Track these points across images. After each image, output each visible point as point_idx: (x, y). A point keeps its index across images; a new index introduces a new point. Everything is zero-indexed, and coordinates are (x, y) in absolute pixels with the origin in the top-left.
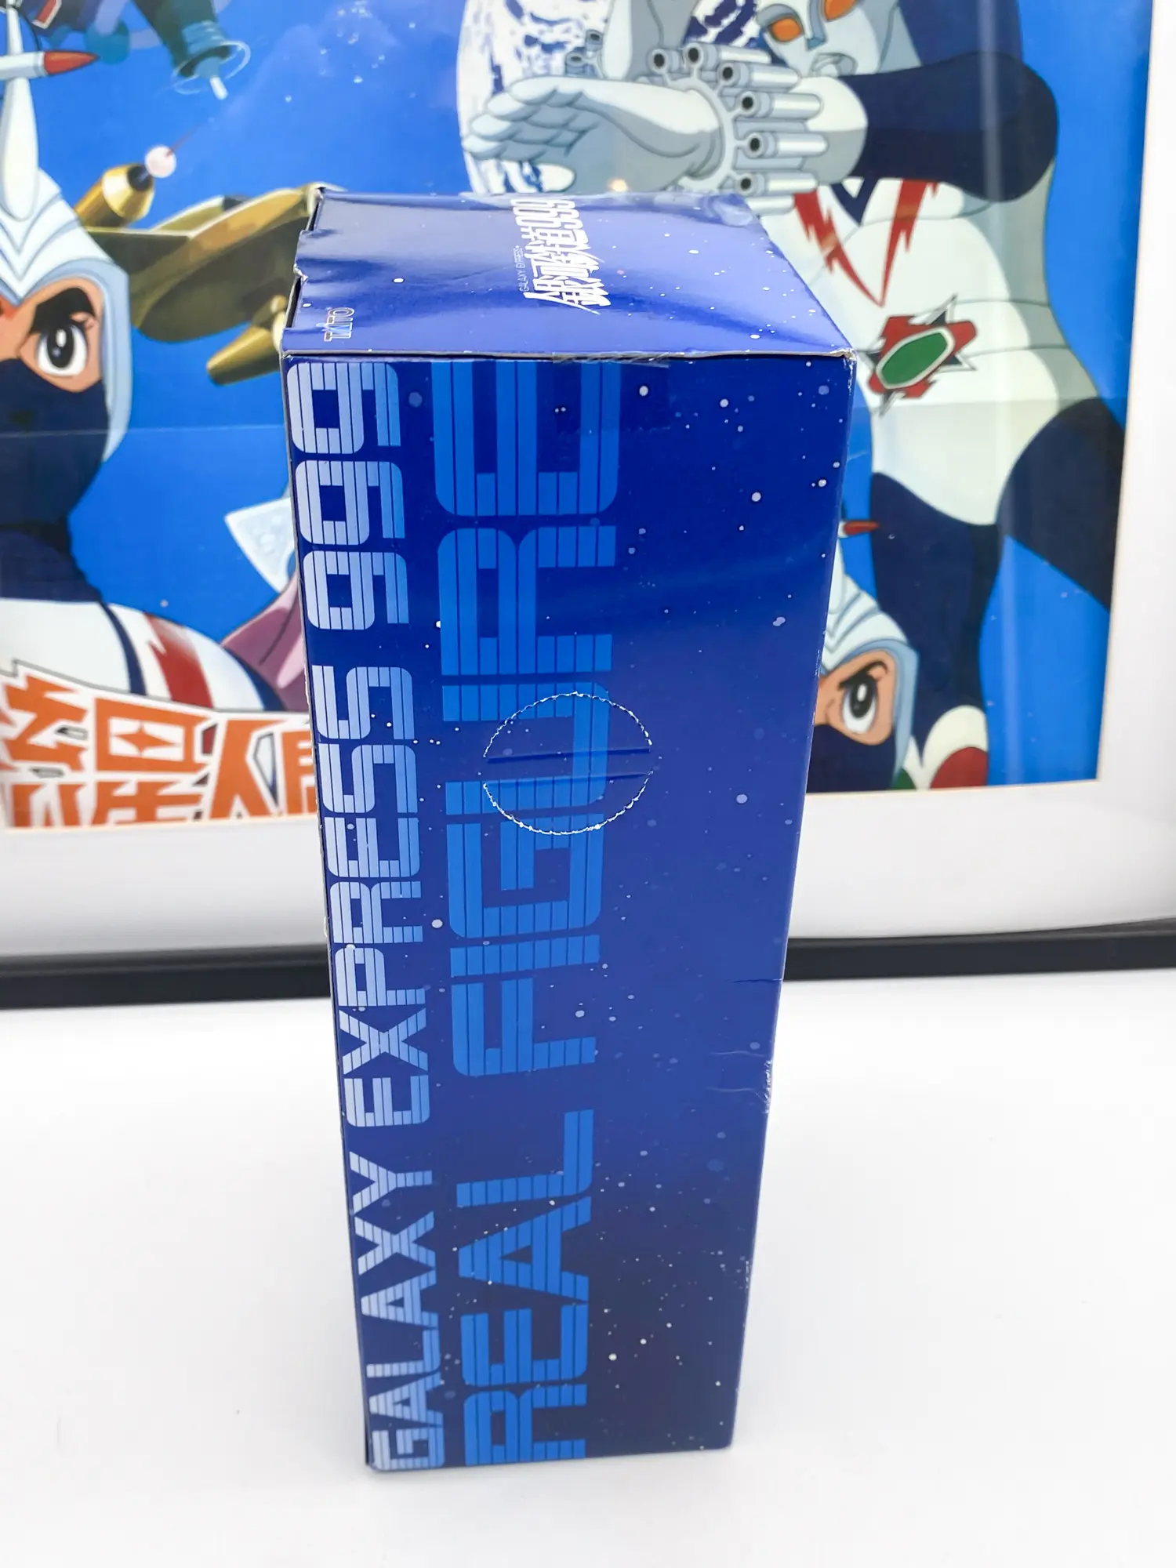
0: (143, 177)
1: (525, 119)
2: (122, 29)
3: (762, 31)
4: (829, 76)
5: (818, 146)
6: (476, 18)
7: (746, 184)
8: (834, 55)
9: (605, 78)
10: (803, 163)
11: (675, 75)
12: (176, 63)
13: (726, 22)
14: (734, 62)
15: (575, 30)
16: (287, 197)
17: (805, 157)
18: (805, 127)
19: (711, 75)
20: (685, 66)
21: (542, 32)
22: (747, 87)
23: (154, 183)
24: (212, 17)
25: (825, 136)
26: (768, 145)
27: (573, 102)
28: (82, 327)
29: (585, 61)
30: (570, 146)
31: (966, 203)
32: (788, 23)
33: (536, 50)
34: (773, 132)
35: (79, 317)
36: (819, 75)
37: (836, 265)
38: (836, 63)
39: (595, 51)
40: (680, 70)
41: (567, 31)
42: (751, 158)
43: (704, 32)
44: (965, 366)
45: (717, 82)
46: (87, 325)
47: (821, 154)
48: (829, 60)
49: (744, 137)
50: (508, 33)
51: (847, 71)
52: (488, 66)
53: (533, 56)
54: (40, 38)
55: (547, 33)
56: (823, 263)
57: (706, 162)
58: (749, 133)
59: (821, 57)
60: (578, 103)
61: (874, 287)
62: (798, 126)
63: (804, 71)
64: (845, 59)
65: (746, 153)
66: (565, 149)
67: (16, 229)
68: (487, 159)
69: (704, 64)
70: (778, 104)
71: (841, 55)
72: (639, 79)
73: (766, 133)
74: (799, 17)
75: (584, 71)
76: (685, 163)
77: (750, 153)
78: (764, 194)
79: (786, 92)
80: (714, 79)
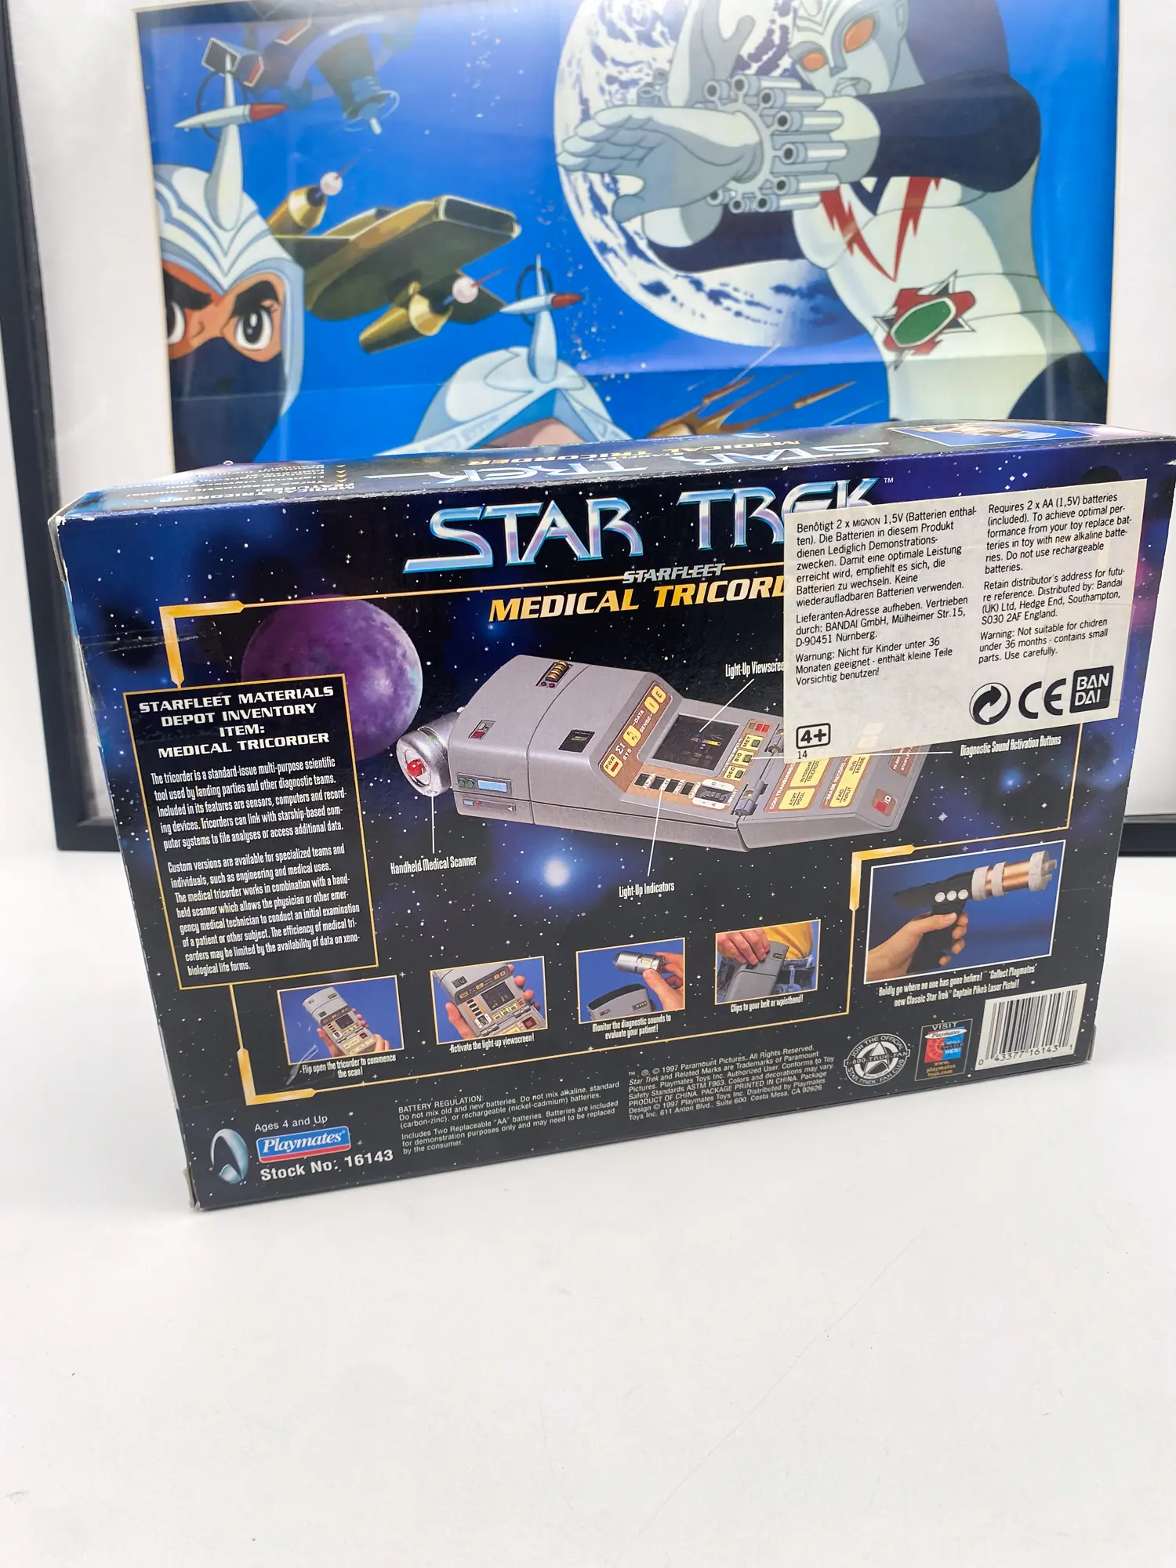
0: (318, 196)
1: (607, 140)
2: (307, 84)
3: (793, 64)
4: (849, 96)
5: (841, 152)
6: (569, 64)
7: (781, 185)
8: (852, 79)
9: (670, 106)
10: (827, 167)
11: (724, 101)
12: (345, 108)
13: (765, 58)
14: (771, 88)
15: (646, 70)
16: (426, 206)
17: (829, 161)
18: (830, 137)
19: (754, 100)
20: (732, 93)
21: (621, 73)
22: (783, 108)
23: (326, 199)
24: (372, 73)
25: (845, 144)
26: (799, 154)
27: (645, 125)
28: (268, 310)
29: (654, 93)
30: (642, 160)
31: (964, 194)
32: (816, 55)
33: (615, 87)
34: (802, 143)
35: (267, 303)
36: (841, 96)
37: (856, 248)
38: (853, 85)
39: (661, 85)
40: (728, 99)
41: (640, 71)
42: (784, 163)
43: (749, 67)
44: (967, 328)
45: (758, 105)
46: (273, 309)
47: (844, 158)
48: (849, 83)
49: (780, 148)
50: (594, 74)
51: (863, 91)
52: (576, 99)
53: (613, 91)
54: (248, 94)
55: (624, 73)
56: (844, 246)
57: (749, 169)
58: (784, 144)
59: (842, 81)
60: (649, 126)
61: (888, 265)
62: (824, 137)
63: (829, 93)
64: (862, 83)
65: (781, 160)
66: (637, 162)
67: (225, 237)
68: (576, 171)
69: (748, 91)
70: (807, 121)
71: (860, 79)
72: (696, 106)
73: (798, 144)
74: (824, 50)
75: (653, 102)
76: (733, 170)
77: (785, 161)
78: (796, 193)
79: (814, 111)
80: (756, 103)
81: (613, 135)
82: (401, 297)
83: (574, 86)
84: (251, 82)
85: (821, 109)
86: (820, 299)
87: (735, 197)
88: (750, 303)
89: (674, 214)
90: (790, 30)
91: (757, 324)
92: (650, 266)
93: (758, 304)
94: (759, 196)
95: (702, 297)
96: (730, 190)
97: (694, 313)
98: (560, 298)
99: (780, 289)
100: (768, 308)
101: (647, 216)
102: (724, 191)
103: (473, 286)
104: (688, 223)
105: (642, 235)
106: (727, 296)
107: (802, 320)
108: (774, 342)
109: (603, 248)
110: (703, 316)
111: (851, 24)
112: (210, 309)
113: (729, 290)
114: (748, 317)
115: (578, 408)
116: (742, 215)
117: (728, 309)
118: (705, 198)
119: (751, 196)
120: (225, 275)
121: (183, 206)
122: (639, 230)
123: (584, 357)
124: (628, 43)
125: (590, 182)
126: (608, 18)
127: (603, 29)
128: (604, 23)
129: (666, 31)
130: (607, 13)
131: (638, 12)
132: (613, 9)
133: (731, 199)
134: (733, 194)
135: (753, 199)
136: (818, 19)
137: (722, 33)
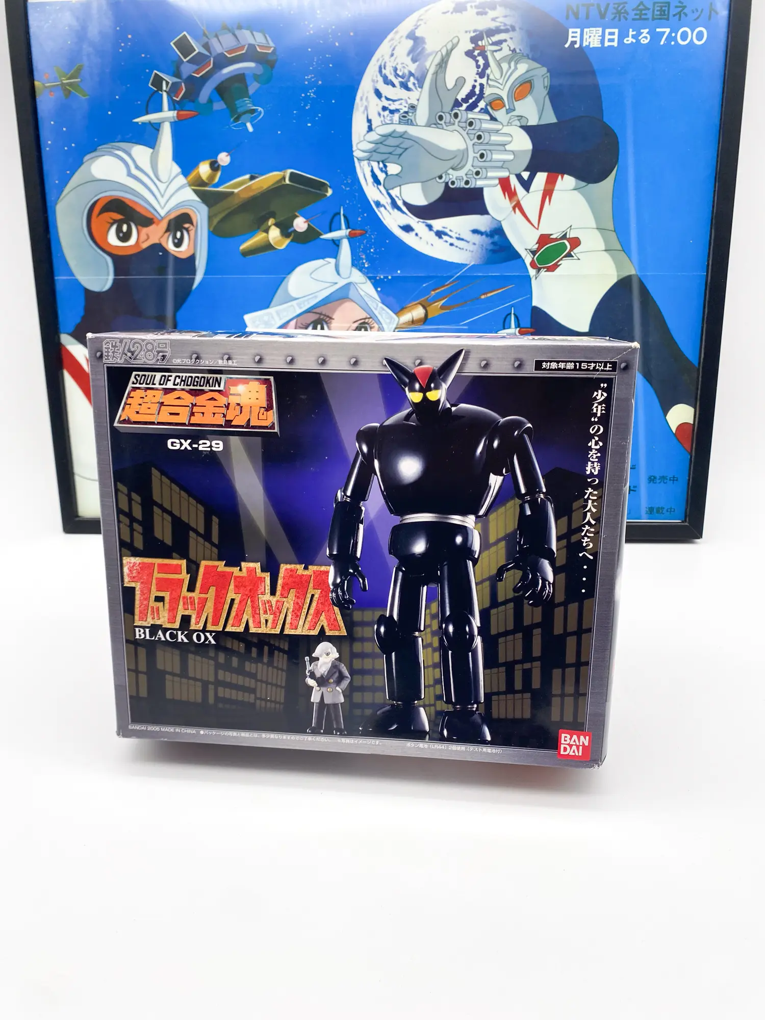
0: (216, 165)
1: (381, 143)
2: (210, 101)
3: (486, 105)
4: (516, 125)
5: (511, 157)
6: (361, 99)
7: (478, 173)
8: (518, 116)
9: (417, 125)
10: (503, 165)
11: (447, 124)
12: (232, 116)
13: (471, 101)
14: (474, 119)
15: (404, 104)
16: (278, 175)
17: (504, 161)
18: (505, 148)
20: (452, 120)
21: (390, 105)
22: (479, 130)
23: (221, 168)
25: (513, 152)
26: (488, 157)
27: (403, 136)
28: (187, 230)
29: (408, 117)
30: (400, 155)
31: (576, 184)
32: (499, 102)
33: (387, 112)
34: (490, 150)
35: (186, 226)
36: (511, 125)
37: (517, 210)
38: (518, 120)
39: (413, 113)
40: (450, 123)
41: (401, 104)
42: (481, 162)
44: (575, 258)
45: (466, 127)
46: (190, 229)
47: (512, 160)
48: (516, 118)
50: (375, 105)
51: (524, 124)
52: (365, 120)
53: (386, 115)
54: (176, 104)
55: (392, 105)
56: (511, 209)
57: (460, 163)
58: (480, 151)
59: (512, 117)
60: (404, 136)
61: (535, 221)
62: (502, 148)
63: (505, 123)
64: (523, 118)
65: (478, 159)
66: (398, 156)
67: (162, 187)
68: (363, 160)
69: (460, 120)
70: (493, 138)
71: (522, 116)
72: (432, 126)
73: (487, 151)
74: (503, 99)
75: (408, 122)
76: (451, 163)
77: (480, 160)
78: (485, 178)
79: (496, 133)
80: (465, 126)
81: (384, 141)
82: (264, 227)
83: (364, 112)
84: (177, 98)
85: (499, 132)
86: (496, 238)
87: (452, 179)
88: (458, 239)
89: (418, 186)
90: (485, 86)
91: (462, 250)
92: (404, 215)
93: (462, 239)
94: (465, 179)
95: (432, 234)
96: (449, 174)
97: (427, 243)
98: (353, 232)
99: (475, 231)
100: (468, 242)
101: (403, 187)
102: (446, 175)
103: (305, 222)
104: (425, 191)
105: (400, 198)
106: (446, 234)
107: (487, 249)
108: (471, 261)
109: (378, 204)
110: (432, 245)
111: (519, 85)
112: (152, 227)
113: (447, 231)
114: (457, 247)
115: (362, 293)
116: (456, 189)
117: (446, 242)
118: (436, 178)
119: (461, 179)
120: (163, 208)
121: (137, 167)
122: (399, 195)
123: (366, 266)
124: (395, 88)
125: (372, 167)
126: (383, 73)
127: (380, 79)
128: (381, 76)
129: (416, 82)
130: (383, 70)
131: (401, 71)
132: (387, 68)
133: (450, 179)
134: (451, 177)
135: (461, 180)
136: (501, 81)
137: (448, 86)
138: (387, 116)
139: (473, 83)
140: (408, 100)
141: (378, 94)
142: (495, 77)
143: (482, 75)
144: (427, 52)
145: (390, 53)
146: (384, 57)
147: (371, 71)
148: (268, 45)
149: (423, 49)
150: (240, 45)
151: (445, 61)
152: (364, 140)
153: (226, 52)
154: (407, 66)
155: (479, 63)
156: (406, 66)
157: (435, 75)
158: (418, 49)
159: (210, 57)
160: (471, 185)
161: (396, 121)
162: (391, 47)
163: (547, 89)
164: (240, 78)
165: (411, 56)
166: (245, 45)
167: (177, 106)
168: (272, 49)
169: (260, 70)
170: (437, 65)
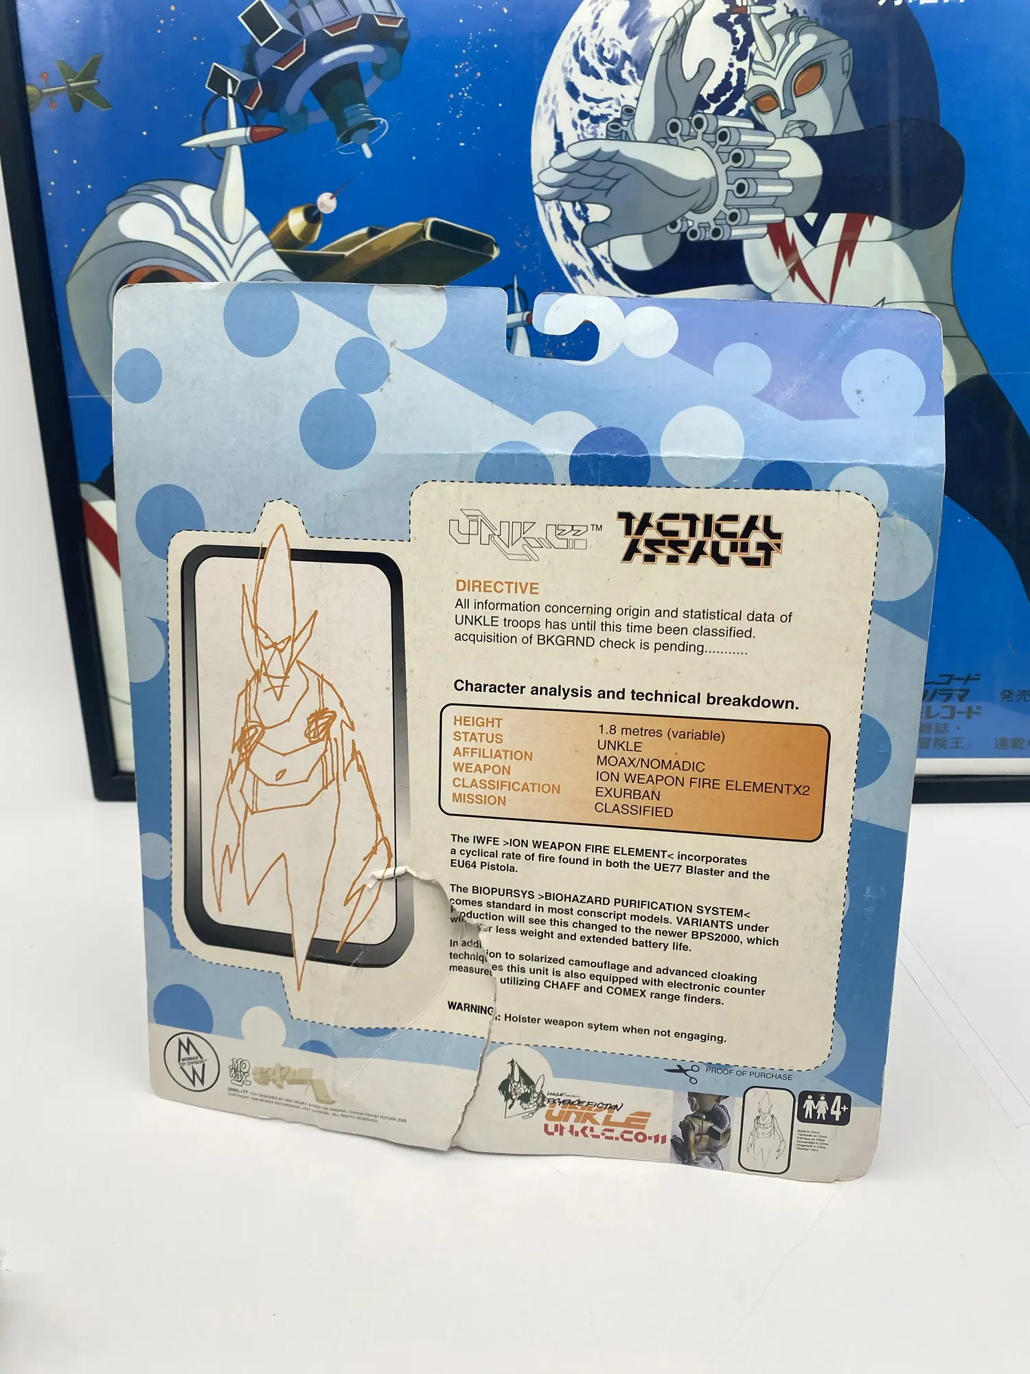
0: (315, 213)
1: (577, 171)
2: (303, 110)
3: (748, 106)
4: (796, 137)
5: (789, 189)
6: (546, 100)
7: (733, 217)
8: (800, 122)
9: (635, 141)
10: (775, 201)
11: (685, 138)
12: (338, 133)
13: (723, 99)
14: (727, 127)
15: (615, 106)
16: (413, 226)
17: (777, 197)
18: (778, 175)
19: (711, 138)
20: (692, 130)
21: (591, 108)
22: (737, 146)
23: (322, 216)
24: (365, 102)
25: (791, 181)
26: (750, 189)
27: (614, 158)
29: (622, 128)
30: (609, 190)
31: (893, 230)
32: (769, 98)
33: (587, 121)
34: (753, 179)
36: (789, 137)
37: (797, 275)
38: (801, 128)
39: (629, 121)
40: (688, 136)
41: (610, 107)
42: (736, 197)
43: (708, 106)
45: (716, 142)
47: (790, 194)
49: (734, 184)
50: (568, 109)
51: (810, 134)
52: (552, 133)
53: (585, 126)
54: (249, 117)
55: (596, 108)
56: (788, 274)
57: (705, 201)
58: (737, 180)
59: (791, 123)
60: (616, 159)
61: (824, 291)
62: (774, 175)
63: (779, 134)
64: (808, 124)
65: (734, 194)
66: (605, 192)
67: (230, 250)
68: (550, 200)
69: (706, 130)
70: (759, 159)
71: (807, 122)
72: (659, 141)
73: (749, 180)
74: (776, 94)
75: (621, 136)
76: (691, 201)
77: (738, 195)
78: (746, 224)
79: (764, 149)
80: (714, 140)
81: (584, 167)
83: (549, 122)
84: (250, 106)
85: (770, 148)
87: (692, 226)
89: (637, 240)
90: (747, 74)
94: (713, 226)
96: (687, 220)
101: (612, 242)
102: (682, 220)
104: (648, 248)
105: (609, 260)
109: (573, 270)
111: (800, 71)
116: (699, 243)
118: (666, 226)
119: (706, 226)
121: (191, 220)
122: (606, 255)
124: (600, 80)
125: (563, 210)
126: (581, 56)
127: (576, 66)
128: (577, 61)
129: (634, 69)
130: (580, 50)
131: (609, 51)
132: (586, 47)
133: (689, 228)
134: (690, 223)
135: (707, 229)
136: (772, 64)
137: (685, 74)
138: (587, 128)
139: (727, 68)
140: (621, 98)
141: (573, 90)
142: (763, 58)
143: (741, 54)
144: (652, 19)
145: (592, 24)
146: (582, 30)
147: (562, 52)
148: (394, 16)
149: (647, 13)
150: (349, 17)
151: (681, 33)
152: (551, 167)
153: (326, 28)
154: (620, 44)
155: (737, 36)
156: (617, 44)
157: (665, 57)
158: (638, 14)
159: (302, 37)
160: (723, 236)
161: (602, 134)
162: (593, 13)
163: (847, 78)
164: (349, 71)
165: (625, 26)
166: (357, 17)
167: (250, 118)
168: (401, 20)
169: (382, 57)
170: (667, 41)
